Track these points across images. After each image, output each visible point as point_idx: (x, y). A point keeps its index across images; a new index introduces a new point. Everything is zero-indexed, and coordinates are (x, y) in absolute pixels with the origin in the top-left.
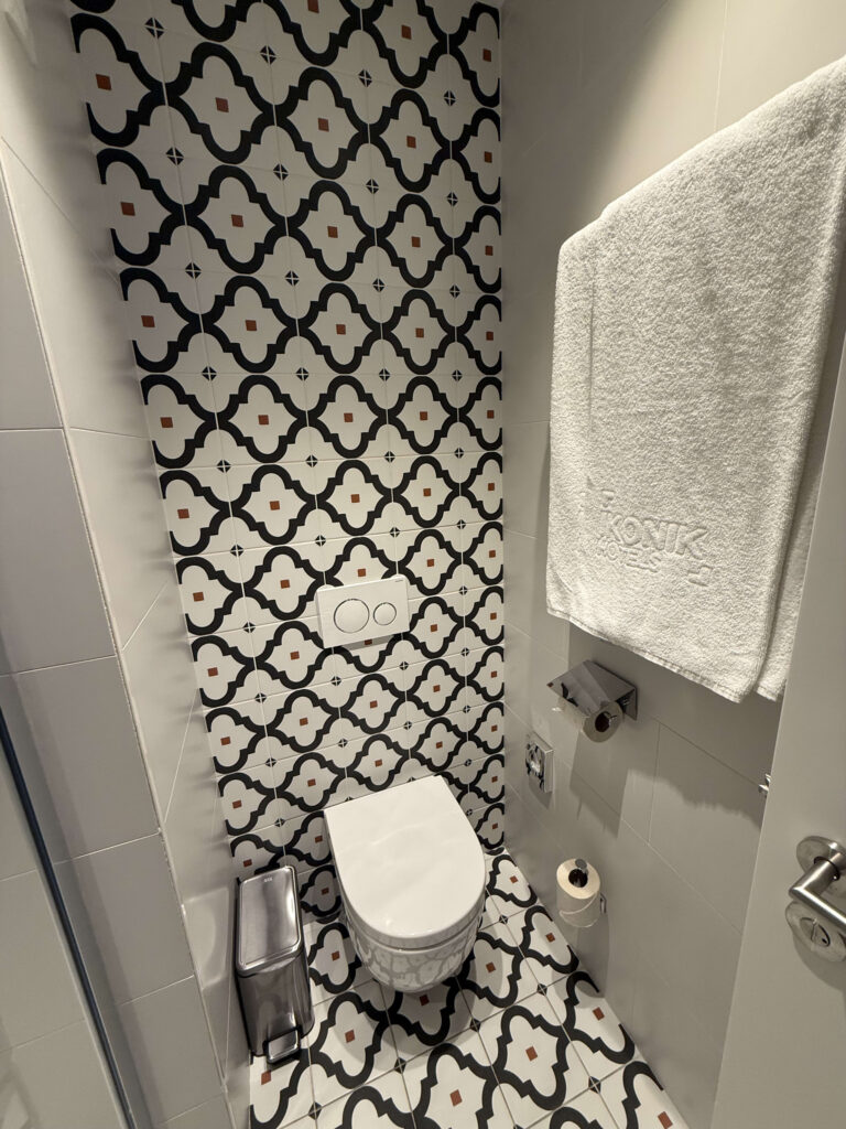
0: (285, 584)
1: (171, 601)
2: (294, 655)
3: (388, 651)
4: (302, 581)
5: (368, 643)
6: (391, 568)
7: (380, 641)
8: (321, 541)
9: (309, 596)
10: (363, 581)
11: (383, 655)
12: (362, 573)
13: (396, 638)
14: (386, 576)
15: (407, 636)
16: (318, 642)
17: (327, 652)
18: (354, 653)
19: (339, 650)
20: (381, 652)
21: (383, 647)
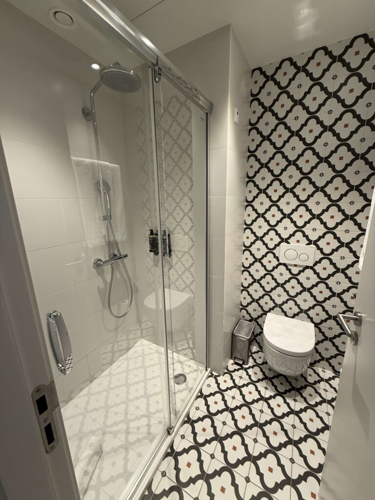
0: (271, 239)
1: (241, 237)
2: (270, 262)
3: (303, 271)
4: (277, 240)
5: (295, 265)
6: (310, 242)
7: (300, 266)
8: (286, 228)
9: (278, 245)
10: (298, 244)
11: (300, 272)
12: (298, 241)
13: (307, 267)
14: (307, 244)
15: (312, 268)
16: (278, 260)
17: (280, 264)
18: (289, 267)
19: (284, 265)
20: (300, 271)
21: (301, 269)
